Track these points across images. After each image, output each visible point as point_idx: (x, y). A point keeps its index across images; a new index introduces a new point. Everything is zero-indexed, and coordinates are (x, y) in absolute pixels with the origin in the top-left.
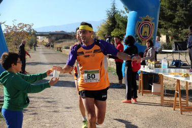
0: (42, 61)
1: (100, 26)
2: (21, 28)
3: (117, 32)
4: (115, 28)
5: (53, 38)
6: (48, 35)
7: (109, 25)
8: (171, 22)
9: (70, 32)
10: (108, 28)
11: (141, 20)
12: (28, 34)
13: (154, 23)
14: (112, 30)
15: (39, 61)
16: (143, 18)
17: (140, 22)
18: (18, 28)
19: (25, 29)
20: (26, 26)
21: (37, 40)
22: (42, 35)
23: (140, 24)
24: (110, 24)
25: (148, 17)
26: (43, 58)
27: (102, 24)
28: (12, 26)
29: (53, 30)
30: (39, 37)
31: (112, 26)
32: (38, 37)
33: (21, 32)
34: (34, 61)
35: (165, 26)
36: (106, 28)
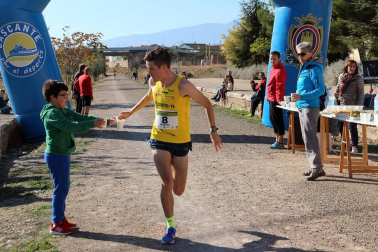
0: (118, 102)
1: (227, 34)
2: (78, 41)
3: (262, 45)
4: (257, 36)
5: (137, 59)
6: (127, 54)
7: (246, 31)
8: (368, 23)
9: (170, 46)
10: (244, 36)
11: (297, 23)
12: (90, 52)
13: (321, 28)
14: (252, 41)
15: (112, 102)
16: (301, 20)
17: (296, 27)
18: (72, 42)
19: (85, 43)
20: (87, 37)
21: (107, 63)
22: (115, 53)
23: (295, 30)
24: (249, 29)
25: (310, 17)
26: (120, 98)
27: (232, 30)
28: (62, 38)
29: (137, 44)
30: (110, 58)
31: (252, 33)
32: (107, 57)
33: (78, 49)
34: (104, 103)
35: (355, 31)
36: (240, 37)
